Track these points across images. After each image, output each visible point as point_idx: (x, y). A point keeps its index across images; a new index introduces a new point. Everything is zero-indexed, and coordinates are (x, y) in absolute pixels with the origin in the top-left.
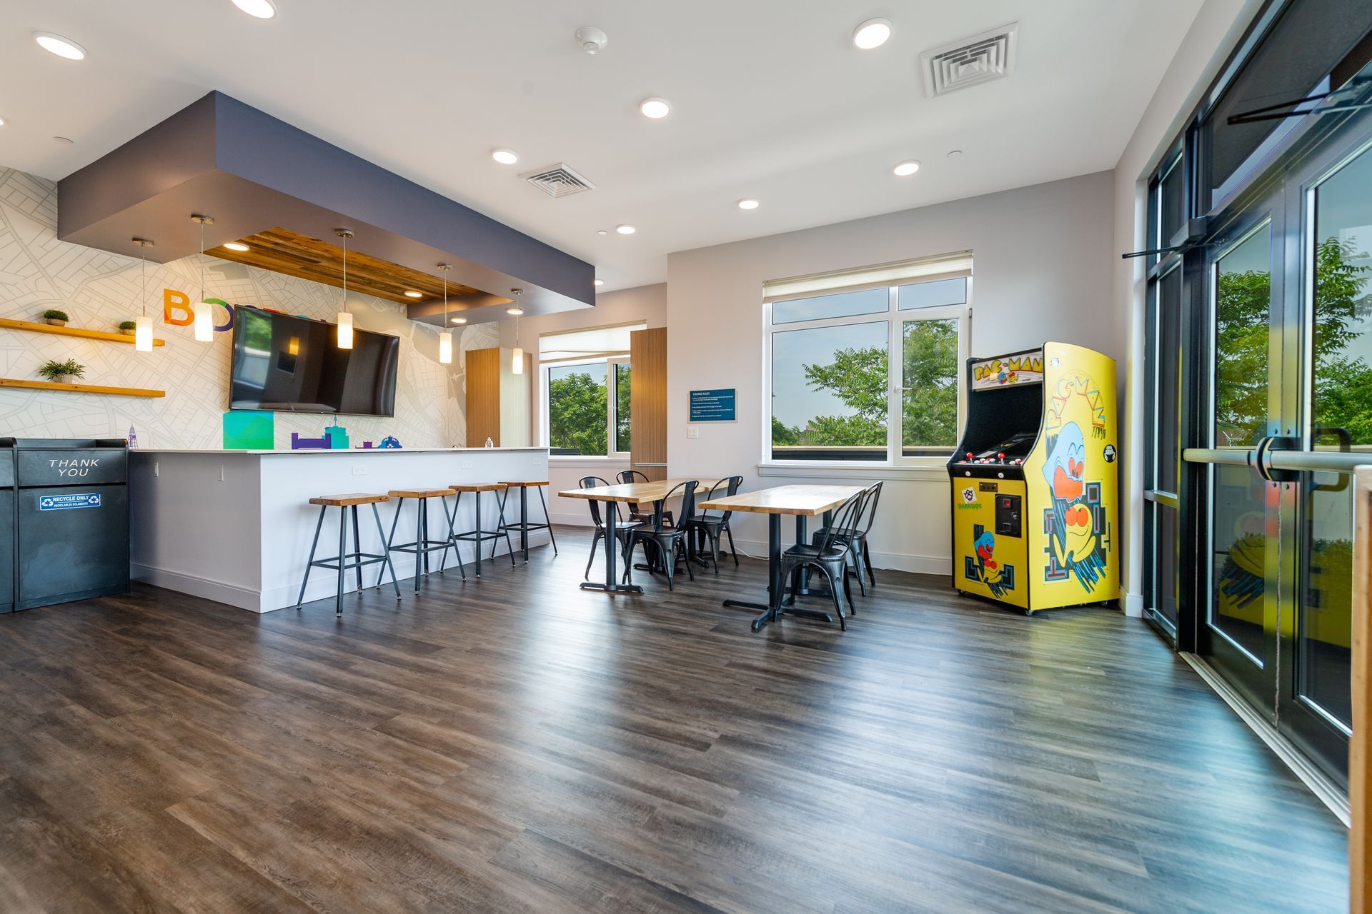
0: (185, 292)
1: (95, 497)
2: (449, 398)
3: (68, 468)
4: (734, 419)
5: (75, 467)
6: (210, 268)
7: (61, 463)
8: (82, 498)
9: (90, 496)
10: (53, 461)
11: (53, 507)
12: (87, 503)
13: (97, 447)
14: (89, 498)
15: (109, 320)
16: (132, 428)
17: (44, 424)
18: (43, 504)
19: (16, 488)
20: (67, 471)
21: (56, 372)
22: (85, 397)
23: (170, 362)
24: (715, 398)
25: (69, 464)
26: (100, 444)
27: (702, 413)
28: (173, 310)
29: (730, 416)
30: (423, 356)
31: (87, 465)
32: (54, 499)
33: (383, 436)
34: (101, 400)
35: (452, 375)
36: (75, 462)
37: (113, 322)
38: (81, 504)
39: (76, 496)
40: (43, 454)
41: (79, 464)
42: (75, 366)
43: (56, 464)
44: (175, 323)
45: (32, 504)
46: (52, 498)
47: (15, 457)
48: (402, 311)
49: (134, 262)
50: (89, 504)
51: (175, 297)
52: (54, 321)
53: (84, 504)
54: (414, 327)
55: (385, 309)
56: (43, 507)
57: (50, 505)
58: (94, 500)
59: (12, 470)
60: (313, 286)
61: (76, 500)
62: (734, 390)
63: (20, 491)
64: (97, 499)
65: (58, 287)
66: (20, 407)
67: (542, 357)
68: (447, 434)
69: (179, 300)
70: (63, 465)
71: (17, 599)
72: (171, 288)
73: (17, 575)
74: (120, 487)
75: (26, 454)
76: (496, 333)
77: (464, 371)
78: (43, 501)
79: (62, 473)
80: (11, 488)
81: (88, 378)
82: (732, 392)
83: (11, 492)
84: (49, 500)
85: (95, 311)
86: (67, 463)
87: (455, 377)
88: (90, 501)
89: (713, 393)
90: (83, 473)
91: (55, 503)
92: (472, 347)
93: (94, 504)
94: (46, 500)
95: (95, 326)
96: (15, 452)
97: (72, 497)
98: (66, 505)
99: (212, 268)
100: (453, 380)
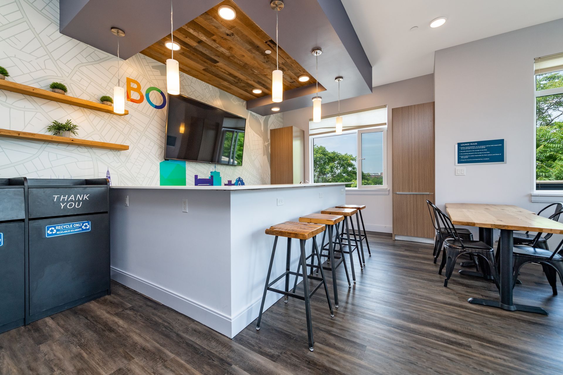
0: (139, 81)
1: (87, 224)
2: (264, 156)
3: (67, 202)
4: (503, 161)
5: (72, 201)
6: (152, 66)
7: (62, 198)
8: (77, 225)
9: (83, 223)
10: (56, 196)
11: (56, 234)
12: (81, 229)
13: (86, 184)
14: (83, 225)
15: (93, 95)
16: (108, 171)
17: (51, 168)
18: (49, 232)
19: (27, 221)
20: (67, 205)
21: (58, 128)
22: (78, 149)
23: (130, 127)
24: (483, 147)
25: (68, 198)
26: (88, 182)
27: (469, 158)
28: (132, 92)
29: (501, 159)
30: (253, 131)
31: (81, 199)
32: (57, 228)
33: (236, 177)
34: (88, 151)
35: (265, 143)
36: (72, 197)
37: (96, 97)
38: (77, 230)
39: (73, 224)
40: (48, 191)
41: (75, 198)
42: (72, 125)
43: (59, 198)
44: (133, 101)
45: (41, 232)
46: (55, 227)
47: (26, 194)
48: (244, 105)
49: (109, 56)
50: (83, 230)
51: (133, 84)
52: (57, 90)
53: (79, 230)
54: (249, 114)
55: (237, 103)
56: (48, 235)
57: (54, 233)
58: (86, 226)
59: (23, 205)
60: (204, 85)
61: (73, 227)
62: (503, 140)
63: (30, 222)
64: (88, 226)
65: (60, 68)
66: (34, 155)
67: (311, 132)
68: (263, 176)
69: (135, 86)
70: (64, 199)
71: (27, 315)
72: (131, 78)
73: (27, 294)
74: (104, 215)
75: (34, 191)
76: (282, 120)
77: (270, 141)
78: (48, 230)
79: (63, 206)
80: (23, 220)
81: (80, 135)
82: (502, 141)
83: (23, 224)
84: (53, 228)
85: (85, 88)
86: (66, 198)
87: (266, 144)
88: (83, 227)
89: (480, 143)
90: (78, 205)
91: (58, 230)
92: (273, 127)
93: (86, 229)
94: (50, 229)
95: (85, 97)
96: (26, 189)
97: (70, 225)
98: (66, 232)
99: (154, 67)
100: (265, 145)
